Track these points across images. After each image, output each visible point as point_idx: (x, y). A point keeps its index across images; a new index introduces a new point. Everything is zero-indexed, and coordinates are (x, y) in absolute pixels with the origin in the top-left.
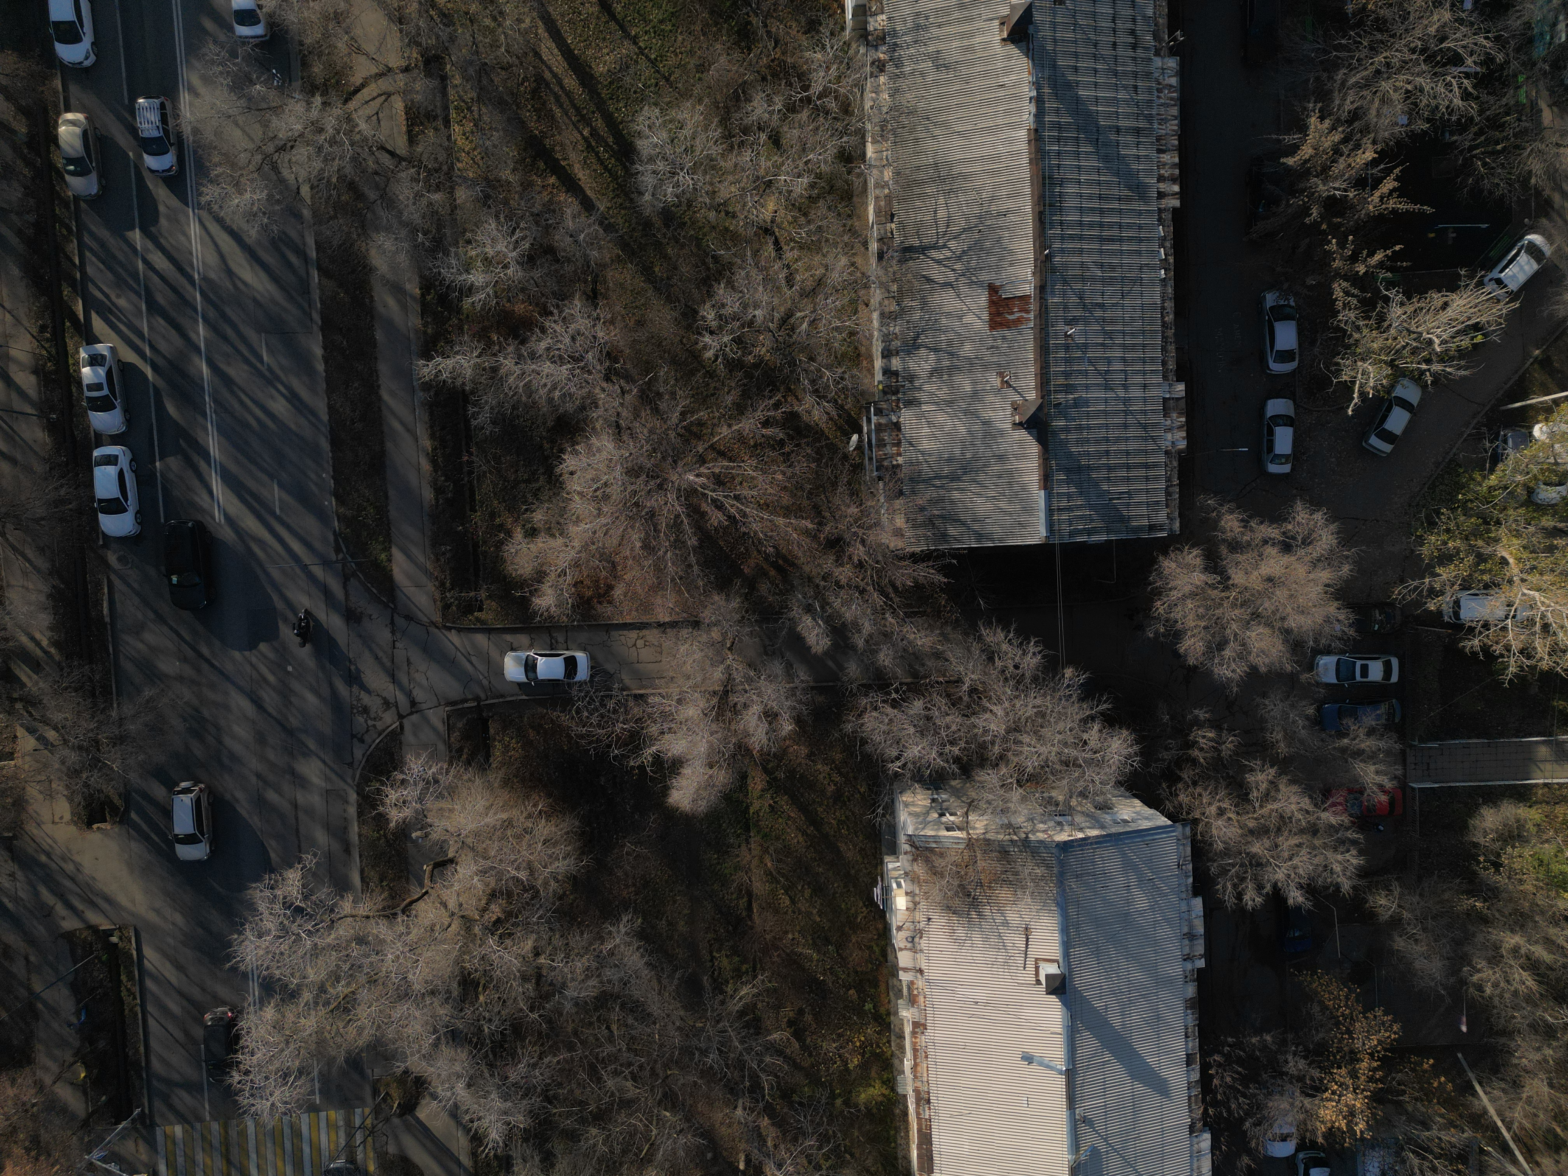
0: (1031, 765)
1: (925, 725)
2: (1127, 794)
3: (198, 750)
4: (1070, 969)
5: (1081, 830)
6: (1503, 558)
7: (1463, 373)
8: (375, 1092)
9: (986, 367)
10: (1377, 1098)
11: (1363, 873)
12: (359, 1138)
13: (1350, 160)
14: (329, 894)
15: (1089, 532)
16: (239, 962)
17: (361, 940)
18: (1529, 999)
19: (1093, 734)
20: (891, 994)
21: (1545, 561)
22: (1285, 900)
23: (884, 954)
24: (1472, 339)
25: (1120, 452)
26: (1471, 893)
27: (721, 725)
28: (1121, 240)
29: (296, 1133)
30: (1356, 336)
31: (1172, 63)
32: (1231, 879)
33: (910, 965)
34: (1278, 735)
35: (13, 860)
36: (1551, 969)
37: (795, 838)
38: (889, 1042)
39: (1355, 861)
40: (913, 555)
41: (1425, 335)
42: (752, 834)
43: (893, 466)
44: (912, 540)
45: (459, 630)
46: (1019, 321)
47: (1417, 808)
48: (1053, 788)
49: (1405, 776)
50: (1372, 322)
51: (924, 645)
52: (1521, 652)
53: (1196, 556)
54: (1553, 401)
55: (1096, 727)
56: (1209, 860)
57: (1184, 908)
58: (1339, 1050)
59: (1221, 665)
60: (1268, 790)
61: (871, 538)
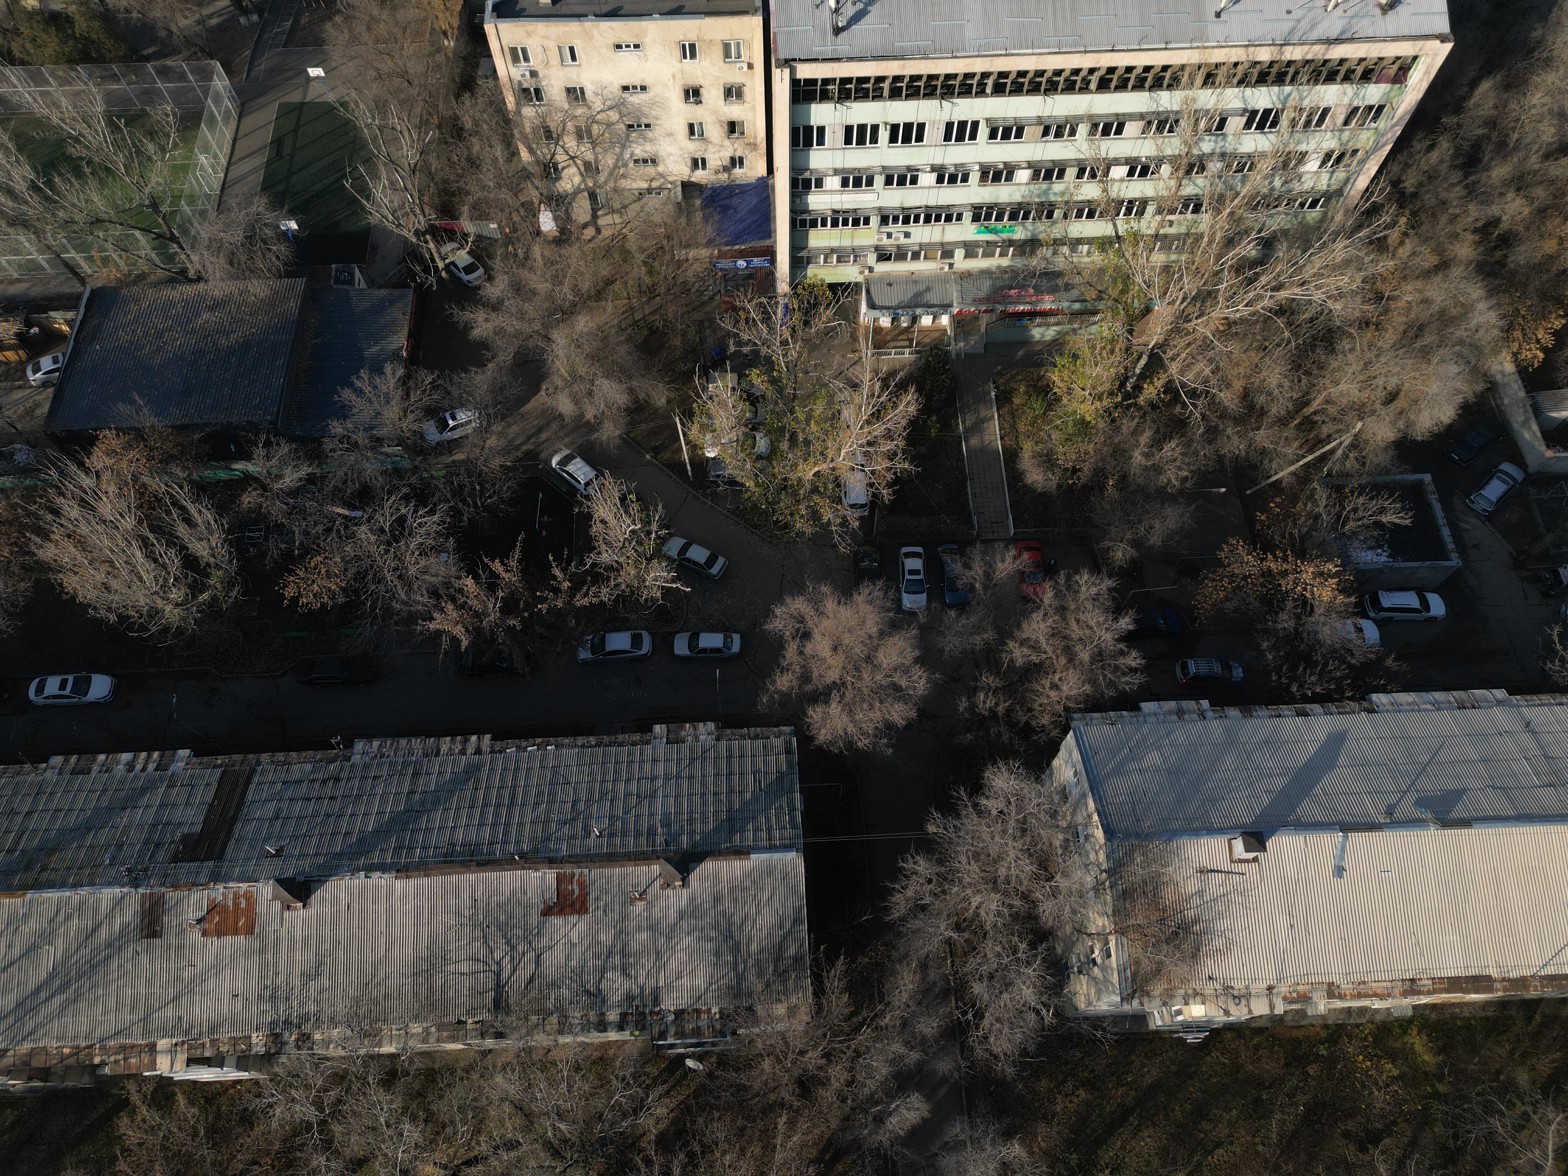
0: (1028, 867)
1: (999, 981)
2: (1048, 772)
4: (1236, 827)
5: (1090, 816)
6: (814, 475)
7: (660, 508)
9: (624, 917)
10: (1302, 554)
11: (1096, 568)
13: (472, 596)
15: (792, 809)
18: (1188, 445)
19: (993, 805)
20: (1303, 1023)
21: (817, 446)
22: (1130, 632)
23: (1260, 1031)
24: (632, 502)
26: (1102, 488)
28: (514, 787)
30: (623, 587)
31: (359, 745)
32: (1118, 677)
33: (1265, 1001)
34: (978, 640)
36: (1157, 431)
37: (1147, 1141)
38: (1358, 1026)
39: (1086, 577)
40: (816, 994)
41: (627, 536)
43: (721, 1018)
44: (800, 994)
46: (581, 885)
47: (1032, 530)
48: (1051, 844)
49: (1004, 540)
50: (612, 575)
51: (912, 982)
52: (892, 460)
53: (815, 711)
54: (686, 444)
55: (984, 802)
56: (1103, 697)
57: (1153, 719)
58: (1263, 585)
59: (915, 688)
60: (1029, 647)
61: (798, 1043)
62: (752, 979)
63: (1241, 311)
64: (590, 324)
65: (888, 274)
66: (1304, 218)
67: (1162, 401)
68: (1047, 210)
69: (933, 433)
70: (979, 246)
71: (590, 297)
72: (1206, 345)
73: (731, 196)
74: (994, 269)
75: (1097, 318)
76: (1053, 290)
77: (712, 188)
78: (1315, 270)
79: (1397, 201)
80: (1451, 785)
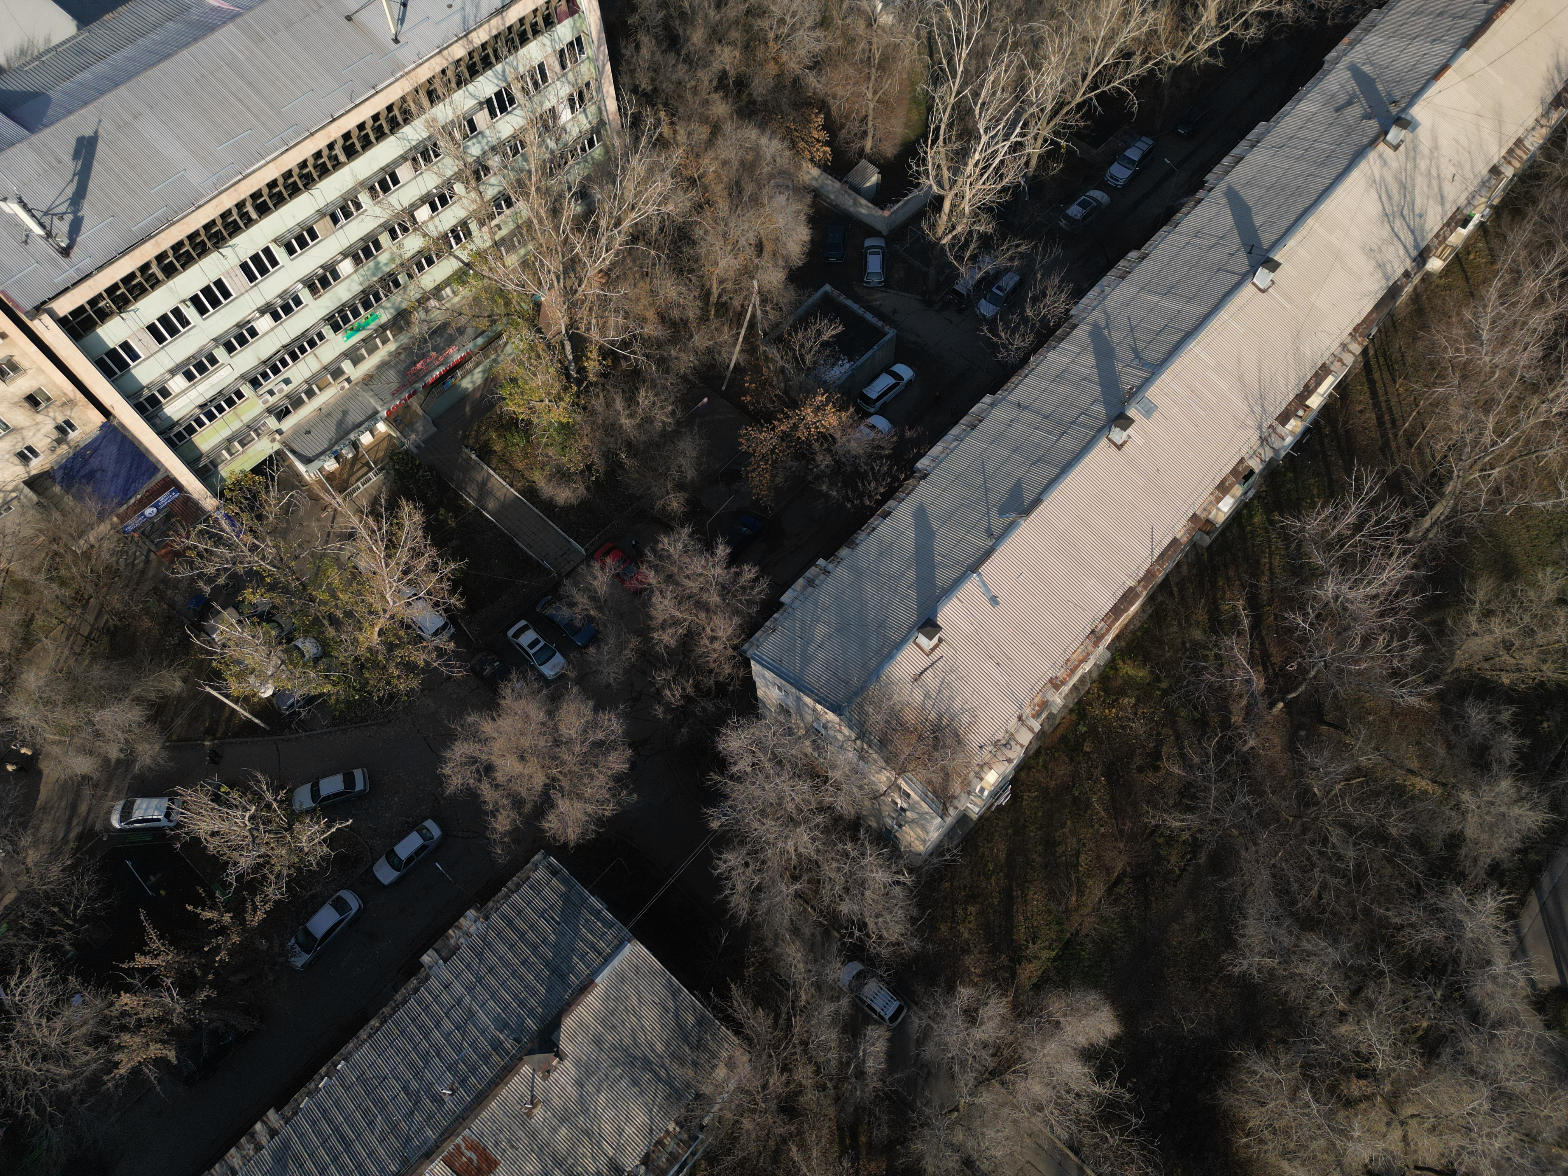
0: (804, 786)
1: (854, 888)
2: (760, 705)
4: (911, 629)
5: (814, 710)
6: (379, 635)
7: (260, 777)
9: (533, 1135)
10: (795, 405)
11: (668, 529)
13: (139, 1009)
15: (597, 914)
18: (653, 385)
19: (743, 765)
20: (1057, 722)
21: (360, 610)
22: (730, 555)
23: (1038, 752)
24: (228, 793)
25: (515, 954)
26: (621, 465)
27: (1020, 1050)
28: (337, 1130)
30: (285, 872)
32: (750, 594)
33: (1024, 730)
34: (628, 653)
36: (624, 392)
37: (1036, 898)
38: (1088, 692)
39: (666, 540)
40: (737, 1033)
41: (249, 826)
42: (1068, 935)
43: (681, 1127)
44: (726, 1045)
46: (473, 1147)
47: (597, 537)
48: (806, 755)
49: (582, 562)
50: (266, 871)
51: (797, 950)
52: (436, 571)
53: (549, 822)
54: (236, 703)
55: (735, 769)
56: (752, 617)
57: (797, 603)
58: (789, 447)
59: (613, 731)
60: (671, 626)
61: (756, 1083)
62: (682, 1073)
63: (606, 259)
64: (42, 674)
65: (298, 425)
66: (592, 158)
67: (608, 366)
68: (390, 282)
69: (452, 523)
70: (358, 349)
71: (19, 651)
72: (604, 301)
73: (86, 461)
74: (387, 358)
75: (504, 338)
76: (451, 341)
77: (61, 468)
78: (633, 192)
79: (647, 102)
80: (1009, 484)
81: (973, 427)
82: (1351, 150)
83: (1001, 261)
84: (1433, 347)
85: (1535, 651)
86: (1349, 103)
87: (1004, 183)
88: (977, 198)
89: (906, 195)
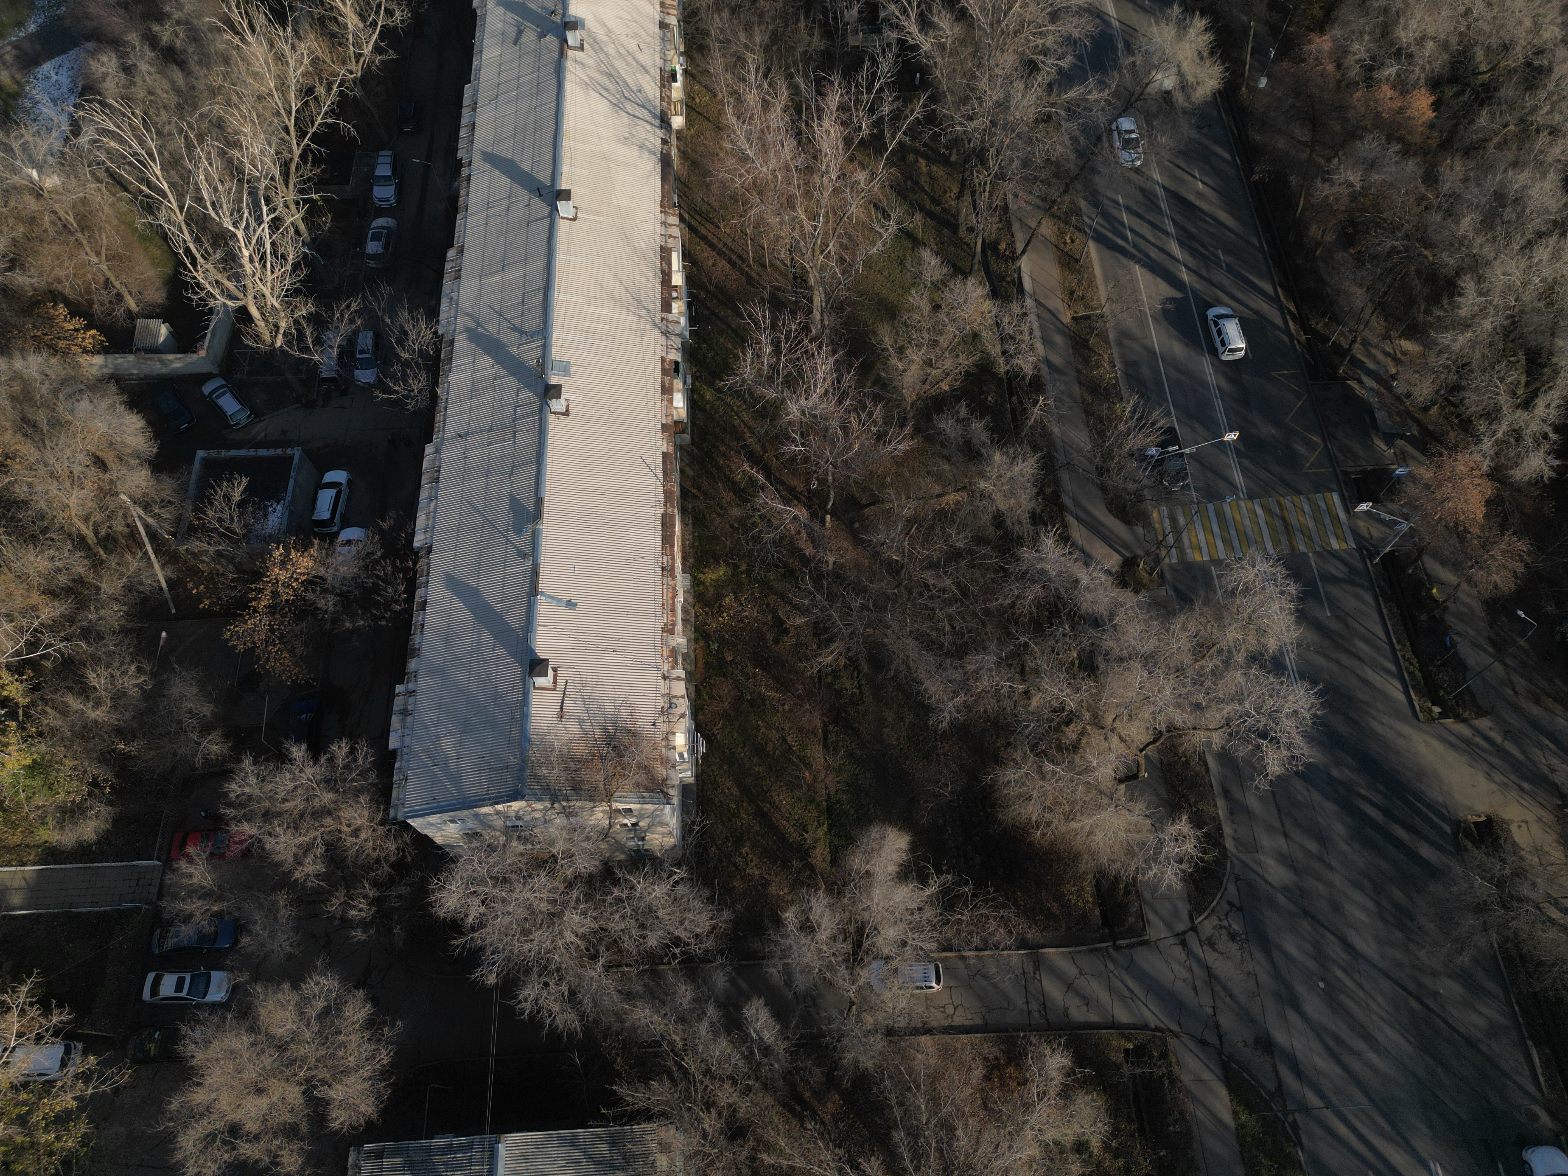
0: (542, 879)
1: (647, 919)
2: (447, 849)
3: (1398, 894)
4: (524, 681)
5: (498, 813)
8: (1162, 575)
11: (227, 774)
12: (1171, 539)
14: (1236, 750)
15: (450, 1149)
16: (1311, 689)
17: (1198, 707)
18: (96, 660)
19: (475, 910)
20: (693, 657)
22: (309, 749)
23: (698, 691)
26: (126, 756)
27: (859, 918)
29: (1227, 542)
32: (357, 766)
33: (675, 683)
34: (284, 913)
35: (1556, 785)
36: (70, 689)
37: (782, 798)
38: (696, 616)
39: (233, 786)
40: (649, 1119)
42: (824, 803)
44: (648, 1138)
45: (1146, 1027)
47: (160, 839)
48: (522, 854)
49: (164, 872)
51: (643, 1009)
52: (10, 1009)
53: (337, 1118)
55: (470, 920)
56: (376, 785)
57: (407, 740)
58: (284, 615)
59: (329, 990)
60: (305, 855)
61: (695, 1141)
67: (32, 678)
80: (505, 504)
81: (437, 481)
82: (551, 69)
83: (345, 328)
84: (724, 185)
85: (947, 354)
86: (520, 32)
87: (291, 262)
88: (277, 289)
89: (207, 326)
